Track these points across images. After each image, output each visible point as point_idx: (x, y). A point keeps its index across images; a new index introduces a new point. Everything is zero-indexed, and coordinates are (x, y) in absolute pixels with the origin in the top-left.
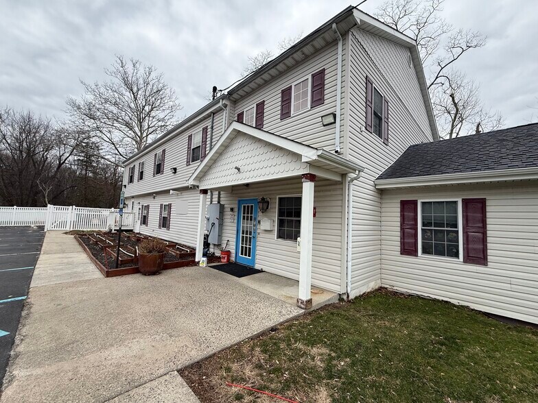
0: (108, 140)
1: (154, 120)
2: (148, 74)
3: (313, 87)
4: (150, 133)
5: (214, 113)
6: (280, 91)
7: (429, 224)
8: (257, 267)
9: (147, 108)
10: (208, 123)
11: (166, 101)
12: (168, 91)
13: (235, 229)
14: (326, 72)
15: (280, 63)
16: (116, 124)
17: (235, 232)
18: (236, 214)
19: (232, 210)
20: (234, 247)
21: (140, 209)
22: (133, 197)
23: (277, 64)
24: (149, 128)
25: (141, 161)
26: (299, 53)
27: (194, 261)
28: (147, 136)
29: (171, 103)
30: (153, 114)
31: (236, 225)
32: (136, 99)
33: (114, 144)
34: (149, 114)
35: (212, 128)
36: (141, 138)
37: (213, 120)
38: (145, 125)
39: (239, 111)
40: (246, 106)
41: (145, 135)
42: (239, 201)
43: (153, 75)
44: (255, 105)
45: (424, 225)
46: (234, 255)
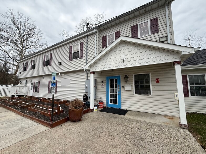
0: (3, 50)
1: (30, 42)
2: (27, 20)
3: (151, 25)
4: (27, 48)
5: (88, 36)
6: (131, 26)
7: (193, 84)
8: (123, 108)
9: (26, 36)
10: (84, 41)
11: (37, 34)
12: (38, 29)
13: (106, 91)
14: (158, 19)
15: (132, 13)
16: (7, 42)
17: (106, 92)
18: (105, 83)
19: (102, 82)
20: (106, 100)
21: (32, 84)
22: (26, 78)
23: (130, 14)
24: (26, 46)
25: (33, 59)
26: (144, 10)
27: (90, 109)
28: (25, 49)
29: (39, 35)
30: (29, 39)
31: (106, 89)
32: (20, 31)
33: (6, 52)
34: (27, 39)
35: (87, 42)
36: (22, 50)
37: (87, 39)
38: (24, 44)
39: (104, 35)
40: (108, 33)
41: (24, 49)
42: (107, 77)
43: (30, 21)
44: (114, 33)
45: (190, 84)
46: (106, 104)
